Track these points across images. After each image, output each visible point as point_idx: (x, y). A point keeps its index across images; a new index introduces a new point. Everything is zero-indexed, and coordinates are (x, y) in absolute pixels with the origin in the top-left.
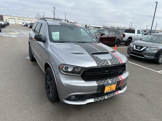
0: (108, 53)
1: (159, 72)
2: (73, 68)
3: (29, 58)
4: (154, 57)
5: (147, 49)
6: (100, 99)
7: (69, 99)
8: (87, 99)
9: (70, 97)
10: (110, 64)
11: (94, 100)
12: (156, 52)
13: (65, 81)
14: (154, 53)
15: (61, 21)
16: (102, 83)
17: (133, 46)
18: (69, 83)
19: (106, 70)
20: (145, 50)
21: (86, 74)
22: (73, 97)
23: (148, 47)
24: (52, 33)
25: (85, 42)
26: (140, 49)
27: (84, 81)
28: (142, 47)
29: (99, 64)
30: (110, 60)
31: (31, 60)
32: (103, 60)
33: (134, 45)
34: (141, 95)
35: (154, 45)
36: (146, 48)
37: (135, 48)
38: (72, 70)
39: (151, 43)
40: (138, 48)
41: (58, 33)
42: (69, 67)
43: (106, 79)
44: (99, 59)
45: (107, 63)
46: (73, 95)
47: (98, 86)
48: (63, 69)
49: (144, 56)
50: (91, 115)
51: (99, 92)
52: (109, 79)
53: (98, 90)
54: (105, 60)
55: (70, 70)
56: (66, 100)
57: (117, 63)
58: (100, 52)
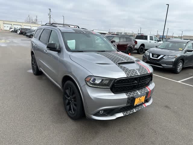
0: (133, 62)
1: (179, 82)
2: (100, 81)
3: (31, 71)
4: (172, 66)
5: (164, 57)
6: (129, 112)
7: (97, 114)
8: (116, 113)
9: (99, 112)
10: (139, 75)
11: (123, 114)
12: (174, 60)
14: (172, 62)
15: (69, 26)
16: (132, 94)
17: (149, 54)
18: (97, 96)
19: (135, 81)
20: (162, 58)
21: (116, 85)
22: (102, 112)
23: (165, 55)
24: (68, 41)
25: (104, 51)
26: (157, 57)
27: (113, 94)
28: (159, 55)
29: (128, 74)
30: (139, 70)
31: (34, 74)
32: (131, 70)
33: (150, 54)
34: (167, 107)
35: (172, 53)
36: (163, 56)
37: (151, 57)
38: (100, 82)
39: (168, 51)
40: (154, 56)
41: (74, 41)
42: (96, 79)
43: (135, 91)
44: (127, 69)
45: (136, 73)
46: (102, 110)
47: (128, 98)
48: (90, 81)
49: (162, 65)
50: (120, 131)
51: (129, 105)
52: (137, 90)
53: (128, 102)
54: (134, 70)
55: (98, 82)
56: (94, 115)
57: (145, 73)
58: (126, 61)
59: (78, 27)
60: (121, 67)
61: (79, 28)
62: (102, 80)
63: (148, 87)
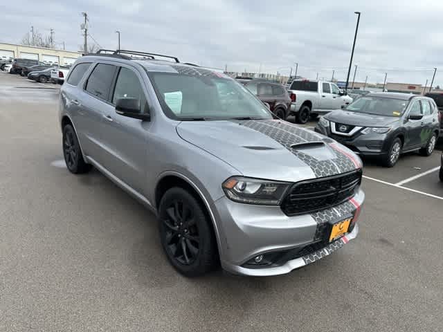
0: (321, 144)
1: (397, 185)
2: (259, 187)
4: (379, 151)
5: (362, 132)
6: (316, 257)
7: (250, 264)
8: (293, 259)
9: (253, 259)
10: (340, 173)
11: (305, 261)
12: (383, 137)
13: (246, 219)
14: (381, 141)
15: (153, 58)
16: (325, 216)
17: (328, 125)
18: (254, 223)
19: (332, 187)
20: (359, 132)
21: (293, 197)
22: (259, 259)
23: (366, 127)
24: (166, 94)
26: (348, 131)
27: (285, 217)
28: (351, 127)
29: (318, 172)
31: (71, 171)
32: (323, 161)
33: (332, 123)
34: (383, 241)
35: (379, 121)
36: (360, 128)
37: (334, 130)
38: (256, 193)
39: (370, 118)
40: (341, 128)
41: (179, 94)
42: (248, 183)
43: (329, 209)
44: (314, 161)
45: (333, 168)
46: (259, 255)
47: (318, 225)
48: (235, 188)
49: (358, 148)
50: (297, 299)
51: (318, 240)
52: (334, 207)
53: (317, 235)
54: (327, 162)
55: (252, 190)
56: (242, 266)
57: (351, 168)
58: (307, 142)
59: (176, 59)
60: (301, 156)
61: (177, 61)
62: (263, 186)
63: (354, 198)
